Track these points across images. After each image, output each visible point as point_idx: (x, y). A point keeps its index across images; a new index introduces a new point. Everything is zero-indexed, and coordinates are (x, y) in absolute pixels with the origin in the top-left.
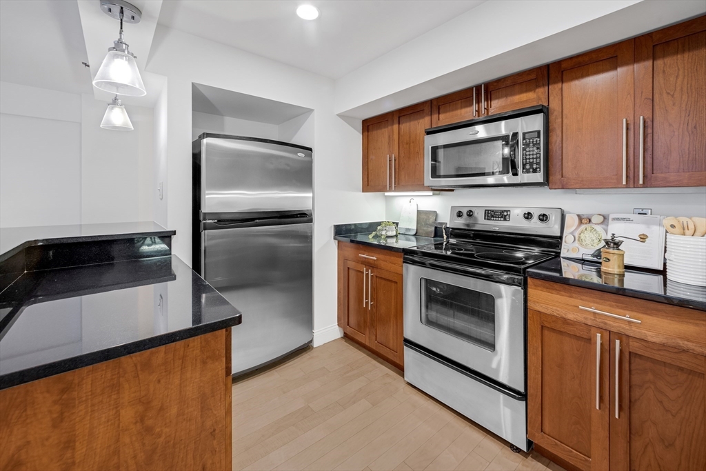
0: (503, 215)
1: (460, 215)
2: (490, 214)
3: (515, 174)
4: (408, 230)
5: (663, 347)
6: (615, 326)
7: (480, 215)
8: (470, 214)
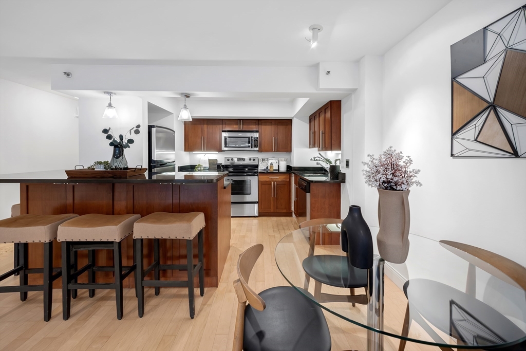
0: (243, 160)
1: (228, 160)
2: (239, 159)
3: (252, 148)
4: (205, 167)
5: (281, 181)
6: (275, 180)
7: (235, 160)
8: (232, 160)
